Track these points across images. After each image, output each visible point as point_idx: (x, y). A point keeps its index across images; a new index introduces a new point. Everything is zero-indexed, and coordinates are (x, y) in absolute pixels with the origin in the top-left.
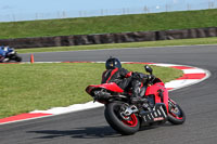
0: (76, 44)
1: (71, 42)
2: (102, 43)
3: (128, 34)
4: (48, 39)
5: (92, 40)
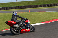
4: (36, 5)
5: (48, 6)
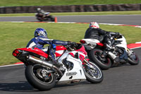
0: (85, 11)
1: (82, 10)
2: (103, 11)
3: (122, 6)
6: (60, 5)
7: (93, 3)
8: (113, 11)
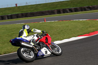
1: (62, 12)
3: (87, 7)
6: (47, 10)
7: (69, 7)
8: (82, 11)
